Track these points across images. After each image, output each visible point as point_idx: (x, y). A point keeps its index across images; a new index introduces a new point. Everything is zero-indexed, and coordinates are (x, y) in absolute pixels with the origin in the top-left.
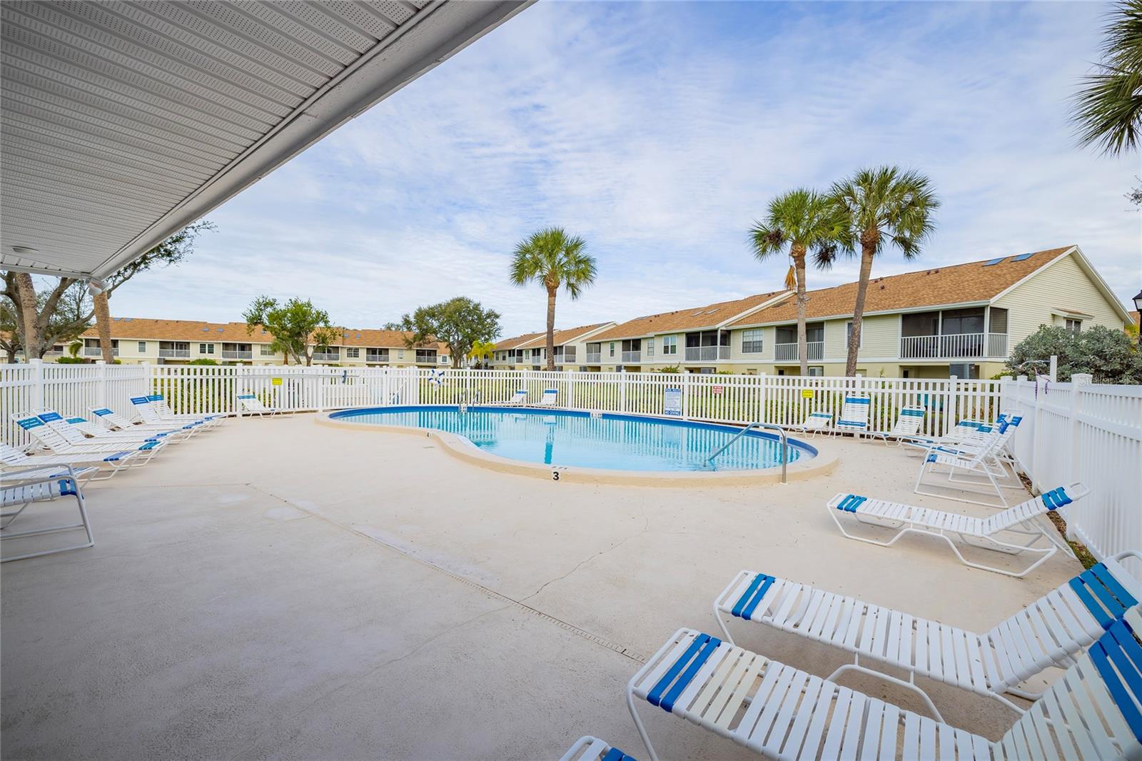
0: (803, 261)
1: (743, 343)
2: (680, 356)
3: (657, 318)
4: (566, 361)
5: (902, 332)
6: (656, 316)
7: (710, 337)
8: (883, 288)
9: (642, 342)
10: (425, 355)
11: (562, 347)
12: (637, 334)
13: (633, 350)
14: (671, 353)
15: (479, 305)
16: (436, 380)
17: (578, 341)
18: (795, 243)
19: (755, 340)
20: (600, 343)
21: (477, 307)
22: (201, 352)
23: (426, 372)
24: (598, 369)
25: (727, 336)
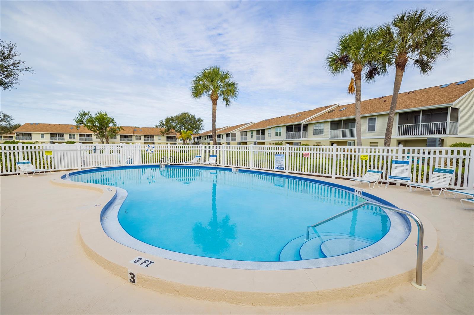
0: (360, 75)
1: (314, 130)
2: (283, 137)
3: (273, 120)
4: (232, 140)
5: (399, 122)
6: (272, 119)
7: (298, 127)
8: (385, 101)
9: (265, 130)
10: (171, 138)
11: (230, 134)
12: (263, 127)
13: (261, 135)
14: (279, 135)
15: (194, 116)
16: (151, 150)
17: (237, 131)
18: (355, 64)
19: (320, 128)
20: (246, 132)
21: (193, 117)
22: (69, 138)
23: (145, 146)
24: (246, 143)
25: (306, 127)
